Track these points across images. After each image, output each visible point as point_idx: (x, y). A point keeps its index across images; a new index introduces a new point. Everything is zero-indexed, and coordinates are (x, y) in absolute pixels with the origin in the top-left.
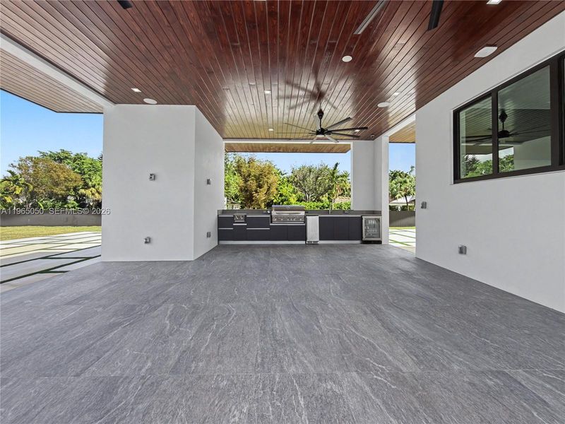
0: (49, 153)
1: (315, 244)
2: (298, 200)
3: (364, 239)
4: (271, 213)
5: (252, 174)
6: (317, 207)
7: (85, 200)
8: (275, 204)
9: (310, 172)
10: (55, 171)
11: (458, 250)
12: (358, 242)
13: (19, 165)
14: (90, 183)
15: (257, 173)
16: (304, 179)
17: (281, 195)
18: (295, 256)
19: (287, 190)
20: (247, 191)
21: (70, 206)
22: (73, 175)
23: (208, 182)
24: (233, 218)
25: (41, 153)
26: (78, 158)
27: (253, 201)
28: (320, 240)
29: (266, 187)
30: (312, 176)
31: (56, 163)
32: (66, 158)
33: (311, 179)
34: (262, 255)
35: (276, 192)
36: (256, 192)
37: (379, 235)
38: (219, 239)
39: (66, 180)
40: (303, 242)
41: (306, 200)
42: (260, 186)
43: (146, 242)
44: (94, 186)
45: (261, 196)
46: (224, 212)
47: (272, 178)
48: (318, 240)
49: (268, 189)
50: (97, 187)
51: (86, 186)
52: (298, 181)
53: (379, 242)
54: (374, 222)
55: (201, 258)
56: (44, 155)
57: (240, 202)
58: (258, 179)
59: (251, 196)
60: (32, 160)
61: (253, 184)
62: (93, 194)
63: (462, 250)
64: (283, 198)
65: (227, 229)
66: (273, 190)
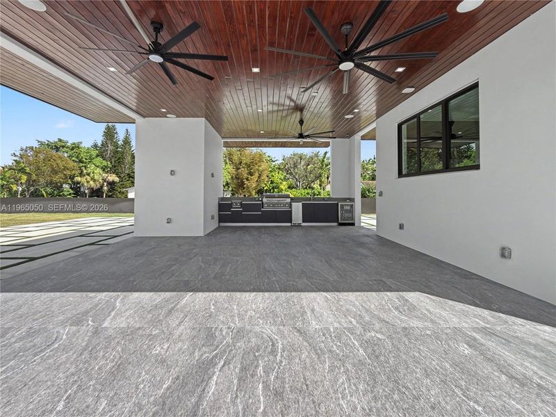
0: (47, 142)
1: (299, 225)
2: (289, 188)
3: (340, 221)
4: (262, 200)
5: (243, 162)
6: (308, 194)
7: (79, 188)
8: (266, 191)
9: (301, 159)
10: (55, 160)
11: (398, 226)
12: (335, 224)
13: (20, 154)
14: (85, 171)
15: (248, 161)
16: (295, 166)
17: (272, 182)
18: (281, 233)
19: (277, 176)
20: (238, 179)
21: (66, 193)
22: (71, 164)
23: (213, 175)
24: (232, 204)
25: (39, 142)
26: (76, 147)
27: (244, 188)
28: (303, 222)
29: (257, 175)
30: (303, 163)
31: (54, 152)
32: (63, 147)
33: (302, 166)
34: (255, 233)
35: (267, 179)
36: (247, 179)
37: (353, 218)
38: (220, 221)
39: (65, 168)
40: (289, 224)
41: (296, 187)
42: (251, 174)
43: (168, 222)
44: (88, 174)
45: (252, 184)
46: (223, 199)
47: (264, 166)
48: (301, 222)
49: (259, 177)
50: (92, 175)
51: (81, 174)
52: (288, 168)
53: (353, 224)
54: (349, 208)
55: (208, 235)
56: (41, 144)
57: (230, 189)
58: (248, 166)
59: (243, 183)
60: (32, 149)
61: (244, 172)
62: (88, 182)
63: (401, 227)
64: (274, 185)
65: (226, 213)
66: (264, 177)
